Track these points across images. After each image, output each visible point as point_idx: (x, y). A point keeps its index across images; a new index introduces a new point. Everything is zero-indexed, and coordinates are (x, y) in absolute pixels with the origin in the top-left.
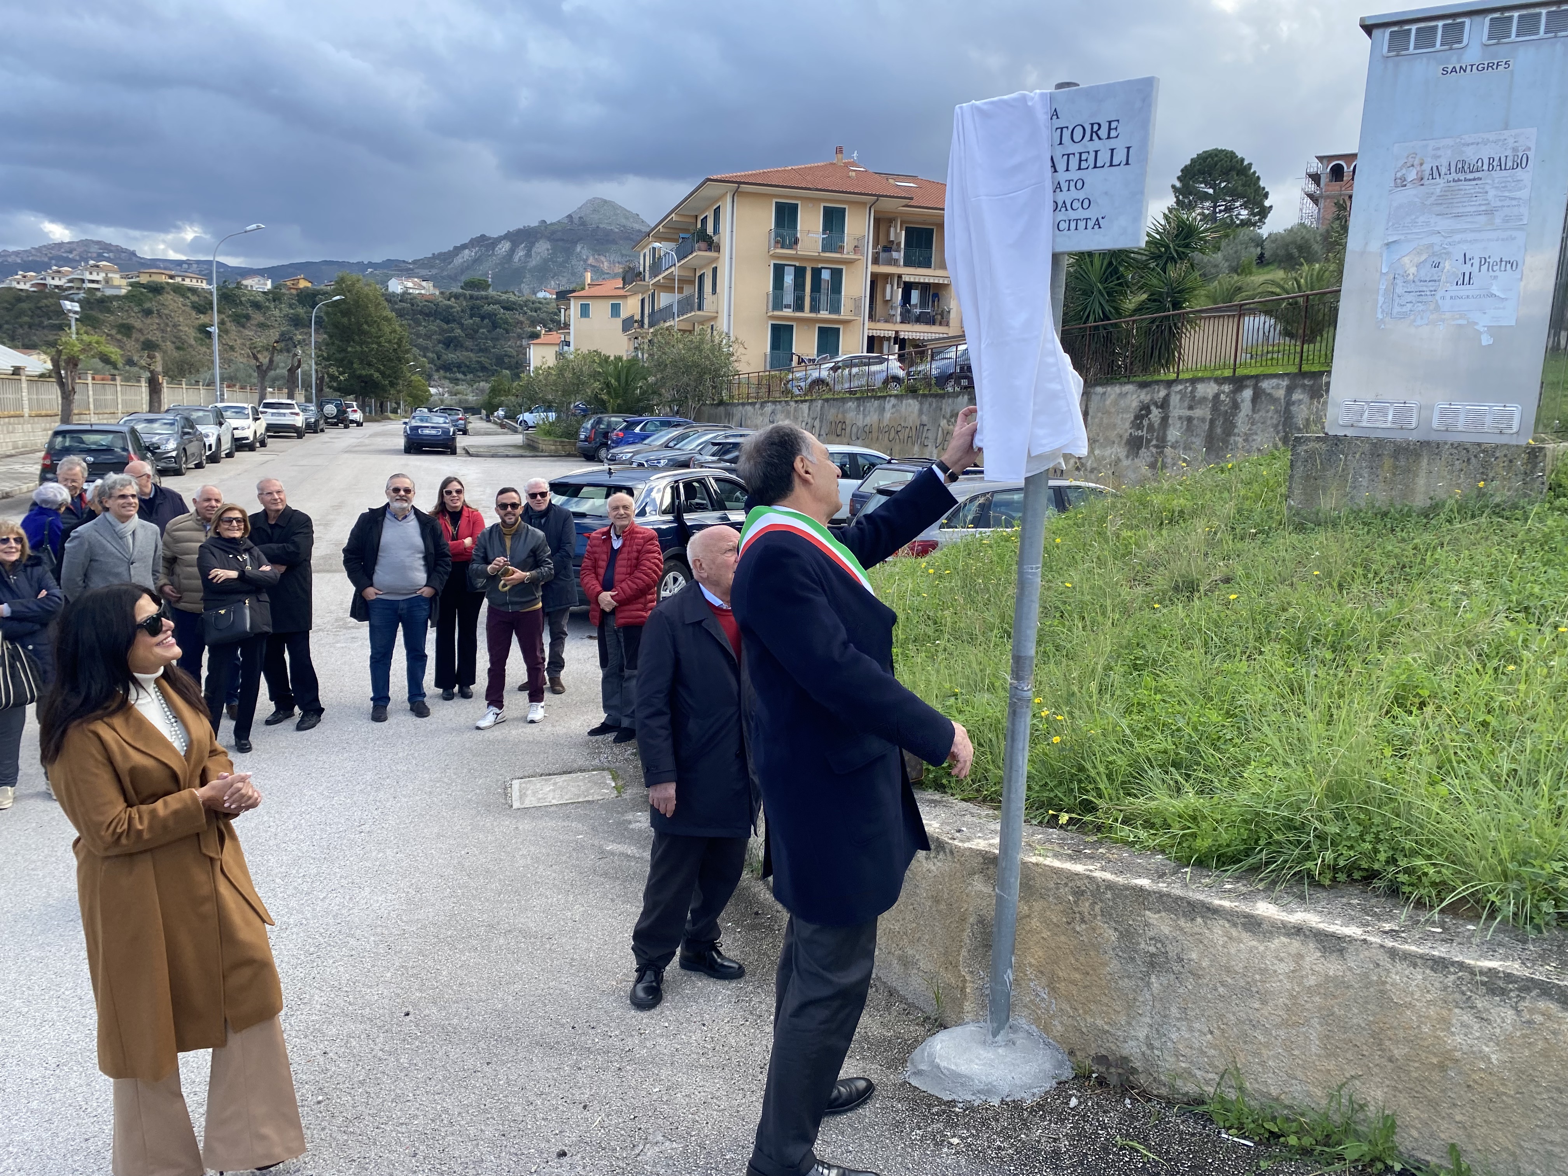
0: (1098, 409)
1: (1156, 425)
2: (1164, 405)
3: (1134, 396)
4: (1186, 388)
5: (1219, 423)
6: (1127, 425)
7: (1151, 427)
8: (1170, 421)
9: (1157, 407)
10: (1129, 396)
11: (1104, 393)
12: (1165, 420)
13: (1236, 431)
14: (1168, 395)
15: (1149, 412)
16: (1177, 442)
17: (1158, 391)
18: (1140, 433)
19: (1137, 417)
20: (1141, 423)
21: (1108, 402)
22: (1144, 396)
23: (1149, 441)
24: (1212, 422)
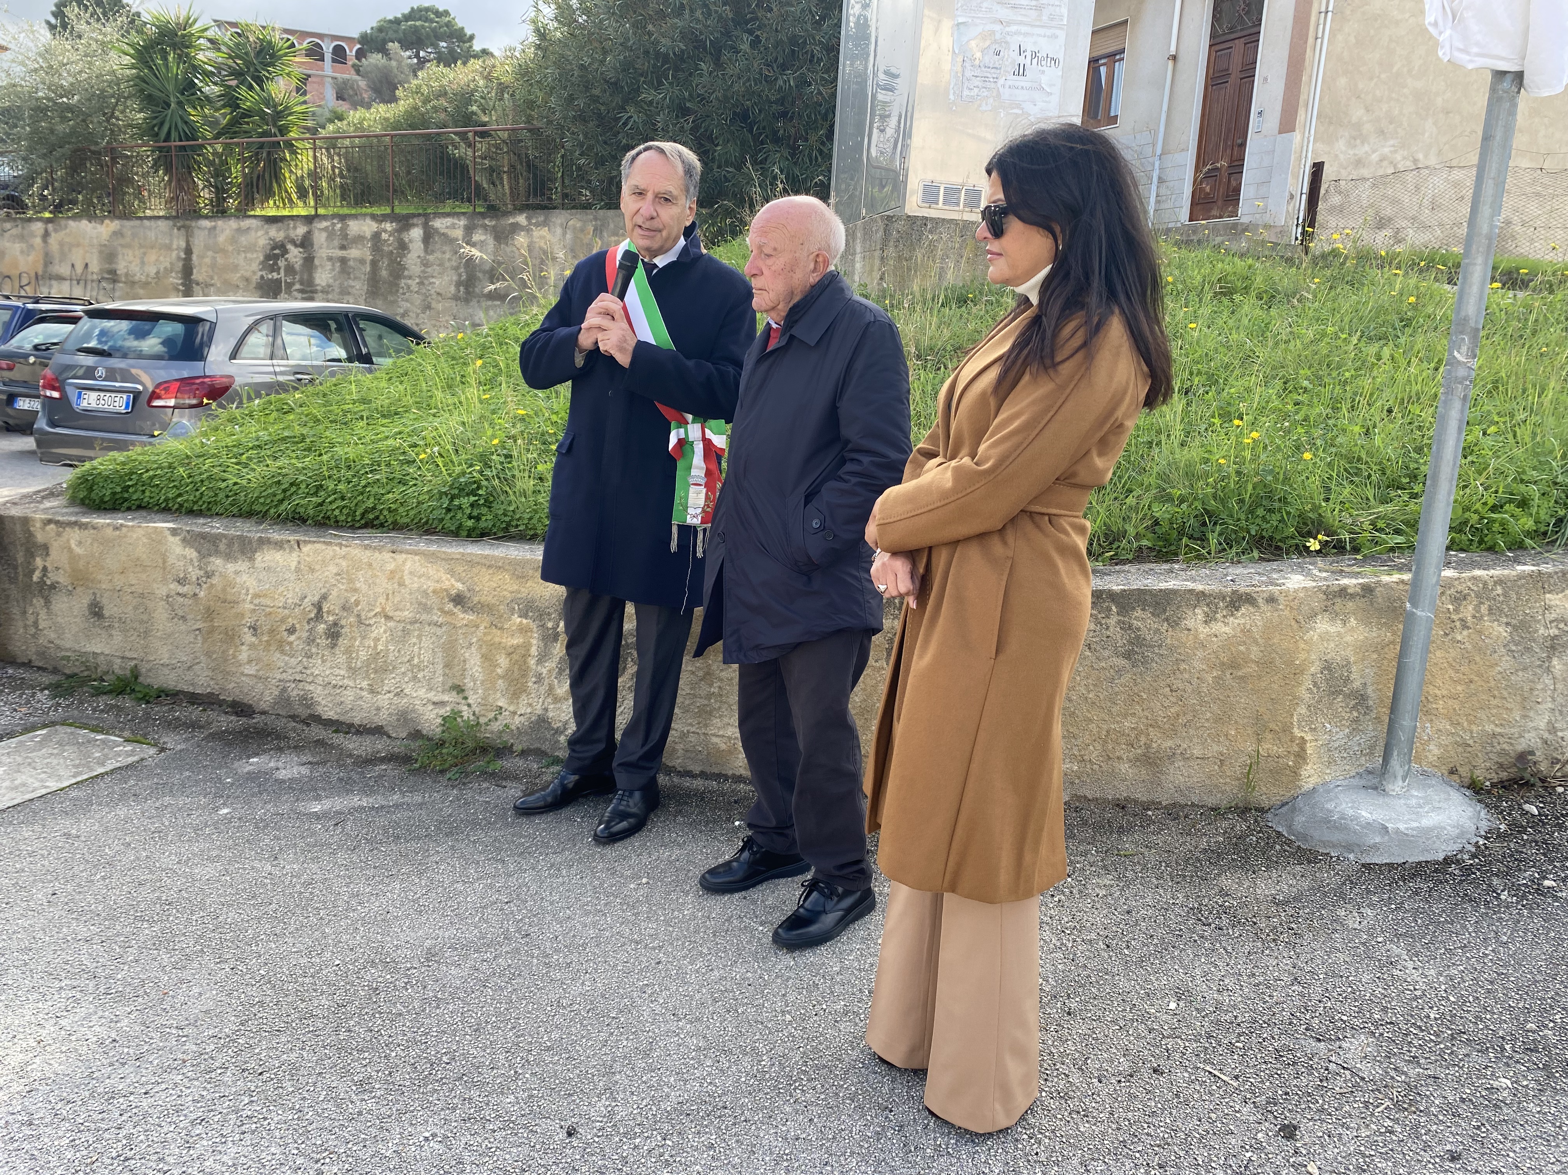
0: (207, 248)
1: (297, 267)
2: (306, 243)
3: (260, 233)
4: (334, 225)
5: (384, 263)
6: (255, 266)
7: (290, 269)
8: (317, 262)
9: (296, 246)
10: (253, 233)
11: (214, 228)
12: (309, 261)
13: (406, 273)
14: (309, 233)
15: (285, 251)
16: (329, 286)
17: (295, 228)
18: (275, 275)
19: (268, 257)
20: (276, 264)
21: (221, 239)
22: (276, 233)
23: (289, 286)
24: (374, 263)
